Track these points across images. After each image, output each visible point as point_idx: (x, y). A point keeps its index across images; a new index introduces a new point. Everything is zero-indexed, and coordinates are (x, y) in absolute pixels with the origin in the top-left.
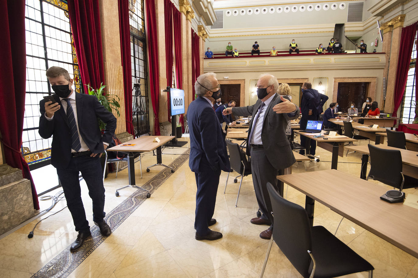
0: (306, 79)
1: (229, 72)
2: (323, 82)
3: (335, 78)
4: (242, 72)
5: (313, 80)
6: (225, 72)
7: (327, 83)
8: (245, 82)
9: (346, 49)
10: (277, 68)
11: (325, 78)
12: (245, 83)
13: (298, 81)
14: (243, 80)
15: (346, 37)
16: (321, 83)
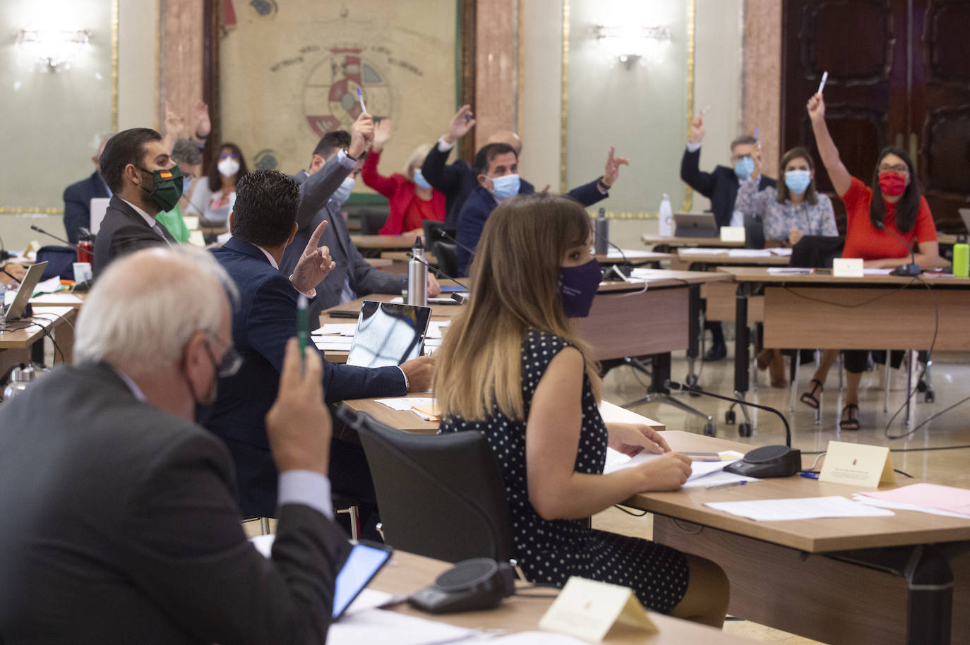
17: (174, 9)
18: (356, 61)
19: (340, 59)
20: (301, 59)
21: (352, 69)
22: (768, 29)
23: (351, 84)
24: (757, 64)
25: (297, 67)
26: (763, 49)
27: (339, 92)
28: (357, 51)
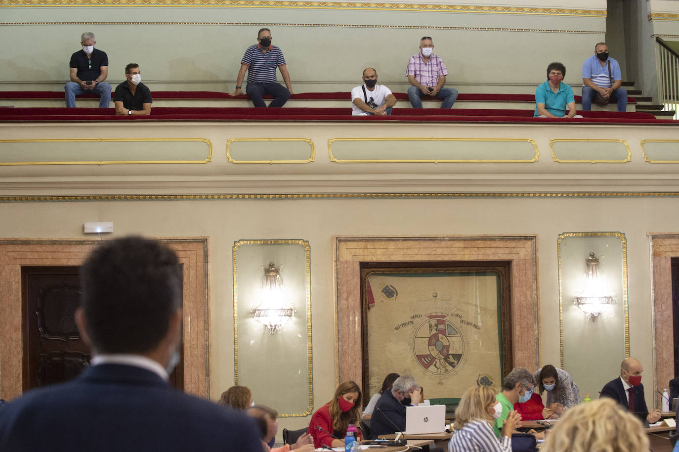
0: (526, 238)
1: (114, 198)
2: (602, 259)
3: (654, 237)
4: (188, 197)
5: (559, 244)
6: (88, 198)
7: (623, 260)
8: (206, 255)
9: (669, 98)
10: (374, 183)
11: (612, 234)
12: (210, 259)
13: (488, 251)
14: (196, 241)
15: (659, 41)
16: (596, 260)
17: (345, 295)
18: (443, 322)
19: (434, 322)
20: (412, 322)
21: (441, 327)
22: (666, 296)
23: (440, 335)
24: (662, 315)
25: (410, 326)
26: (664, 307)
27: (434, 341)
28: (444, 317)
